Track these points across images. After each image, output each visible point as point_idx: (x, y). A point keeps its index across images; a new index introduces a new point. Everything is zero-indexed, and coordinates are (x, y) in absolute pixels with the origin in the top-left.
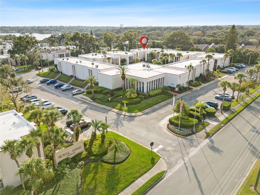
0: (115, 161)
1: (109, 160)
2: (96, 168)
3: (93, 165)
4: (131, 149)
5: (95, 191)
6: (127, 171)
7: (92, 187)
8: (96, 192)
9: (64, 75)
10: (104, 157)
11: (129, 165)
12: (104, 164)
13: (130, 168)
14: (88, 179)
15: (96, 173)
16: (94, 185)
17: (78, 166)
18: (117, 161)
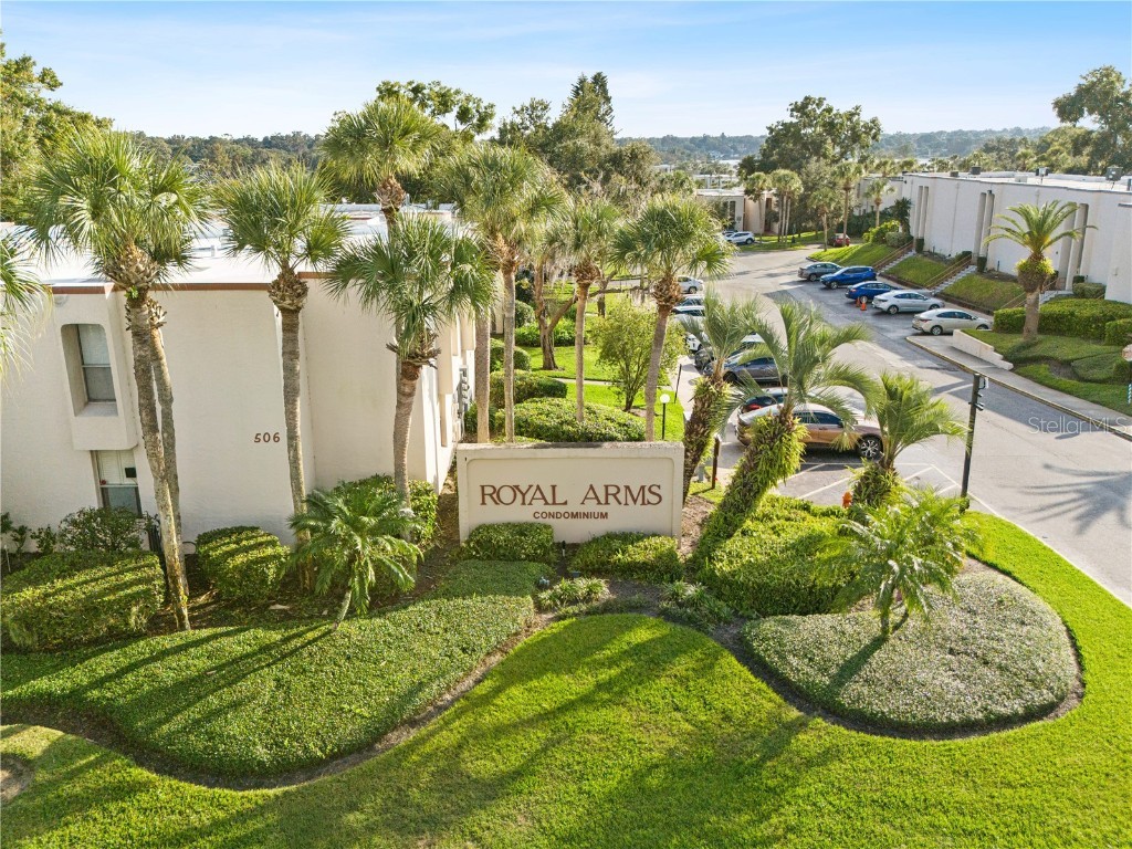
0: (841, 684)
1: (794, 661)
2: (650, 661)
3: (641, 635)
4: (1087, 677)
5: (465, 811)
6: (886, 828)
7: (481, 765)
8: (468, 821)
9: (932, 254)
10: (769, 625)
11: (962, 793)
12: (730, 663)
13: (944, 820)
14: (518, 700)
15: (608, 692)
16: (515, 760)
17: (544, 595)
18: (859, 697)
